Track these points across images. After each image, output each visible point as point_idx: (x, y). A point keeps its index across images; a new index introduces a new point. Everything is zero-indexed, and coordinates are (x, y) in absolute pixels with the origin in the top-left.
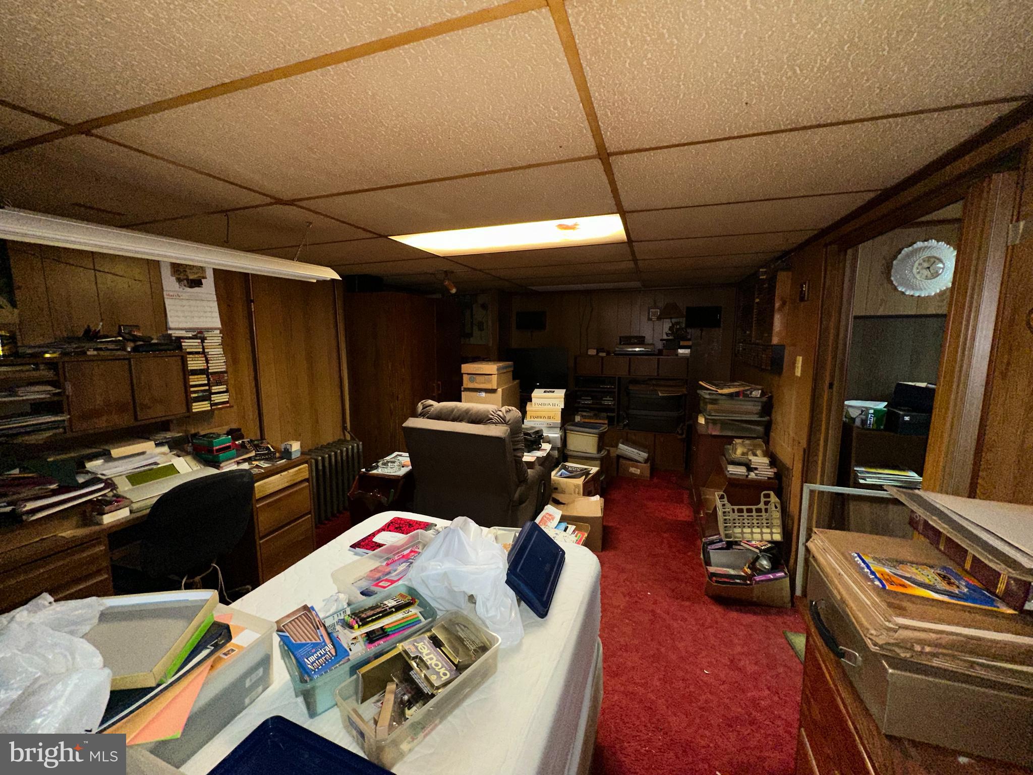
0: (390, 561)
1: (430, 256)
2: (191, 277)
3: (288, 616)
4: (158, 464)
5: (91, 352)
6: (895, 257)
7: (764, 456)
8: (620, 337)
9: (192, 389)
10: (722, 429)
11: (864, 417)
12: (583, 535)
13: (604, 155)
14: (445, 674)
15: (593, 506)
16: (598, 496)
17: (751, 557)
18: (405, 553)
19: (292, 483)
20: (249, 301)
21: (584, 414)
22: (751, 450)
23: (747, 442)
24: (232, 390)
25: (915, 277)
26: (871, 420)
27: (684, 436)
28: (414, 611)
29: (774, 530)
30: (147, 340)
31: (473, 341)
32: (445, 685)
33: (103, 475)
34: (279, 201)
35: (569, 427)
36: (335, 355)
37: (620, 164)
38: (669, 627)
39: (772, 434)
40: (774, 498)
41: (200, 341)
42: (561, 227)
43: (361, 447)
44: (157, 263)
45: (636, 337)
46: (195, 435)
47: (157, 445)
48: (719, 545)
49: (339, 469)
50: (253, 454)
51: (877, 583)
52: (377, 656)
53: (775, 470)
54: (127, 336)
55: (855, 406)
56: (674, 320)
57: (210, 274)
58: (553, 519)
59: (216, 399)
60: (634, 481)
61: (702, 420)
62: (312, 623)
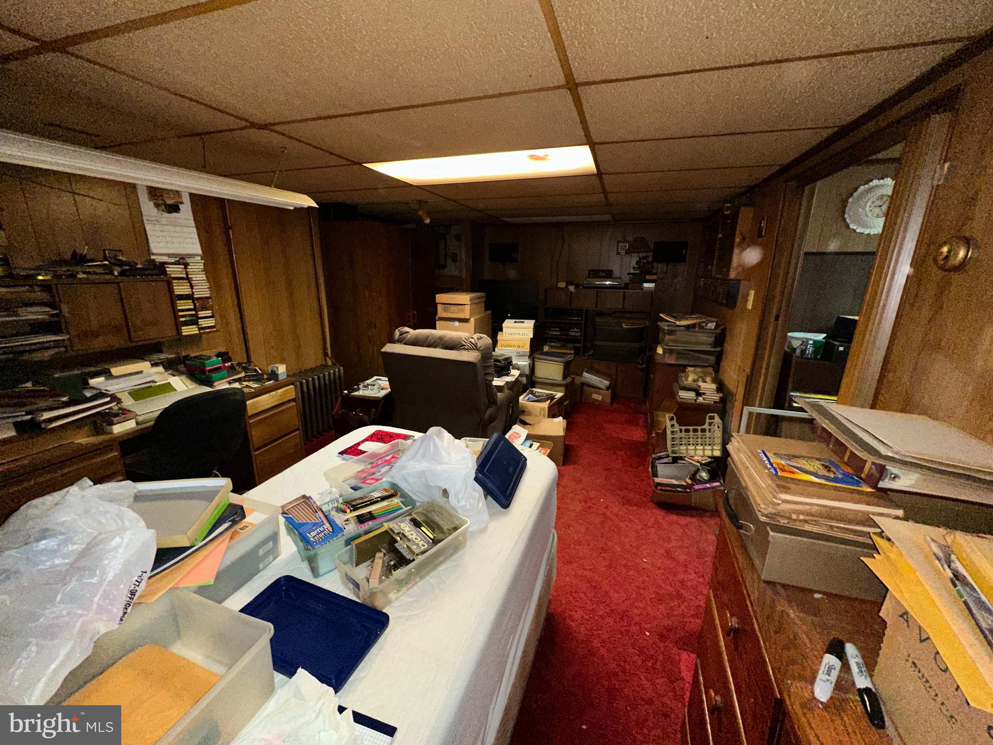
0: (375, 464)
1: (404, 185)
2: (169, 202)
3: (290, 503)
4: (156, 382)
5: (81, 276)
6: (851, 195)
7: (713, 383)
8: (589, 270)
9: (181, 314)
10: (678, 359)
11: (804, 347)
12: (546, 451)
13: (572, 86)
14: (423, 545)
15: (556, 426)
16: (561, 418)
17: (693, 469)
18: (388, 458)
19: (280, 402)
20: (227, 228)
21: (553, 344)
22: (701, 377)
23: (699, 370)
24: (217, 315)
25: (867, 215)
26: (810, 349)
27: (644, 366)
28: (396, 501)
29: (714, 448)
30: (132, 265)
31: (446, 272)
32: (423, 552)
33: (106, 390)
34: (253, 125)
35: (538, 356)
36: (313, 284)
37: (590, 96)
38: (617, 526)
39: (723, 364)
40: (717, 420)
41: (183, 266)
42: (533, 157)
43: (342, 371)
44: (133, 186)
45: (603, 271)
46: (187, 357)
47: (153, 365)
48: (666, 460)
49: (323, 392)
50: (243, 375)
51: (772, 470)
52: (367, 533)
53: (721, 395)
54: (112, 261)
55: (797, 337)
56: (641, 255)
57: (186, 199)
58: (520, 437)
59: (203, 323)
60: (597, 406)
61: (660, 351)
62: (311, 508)
